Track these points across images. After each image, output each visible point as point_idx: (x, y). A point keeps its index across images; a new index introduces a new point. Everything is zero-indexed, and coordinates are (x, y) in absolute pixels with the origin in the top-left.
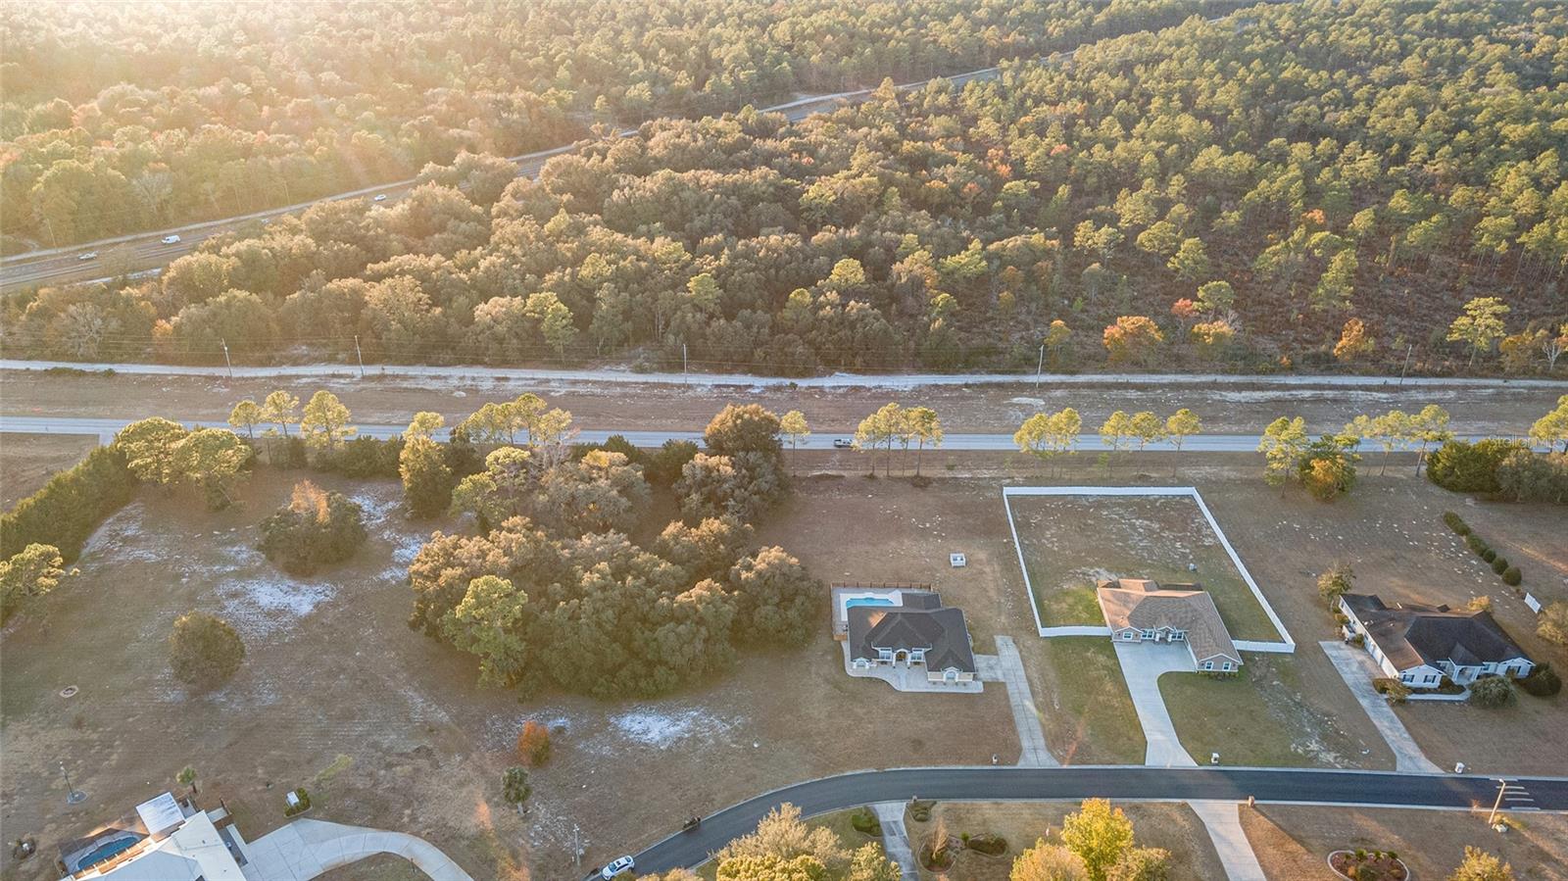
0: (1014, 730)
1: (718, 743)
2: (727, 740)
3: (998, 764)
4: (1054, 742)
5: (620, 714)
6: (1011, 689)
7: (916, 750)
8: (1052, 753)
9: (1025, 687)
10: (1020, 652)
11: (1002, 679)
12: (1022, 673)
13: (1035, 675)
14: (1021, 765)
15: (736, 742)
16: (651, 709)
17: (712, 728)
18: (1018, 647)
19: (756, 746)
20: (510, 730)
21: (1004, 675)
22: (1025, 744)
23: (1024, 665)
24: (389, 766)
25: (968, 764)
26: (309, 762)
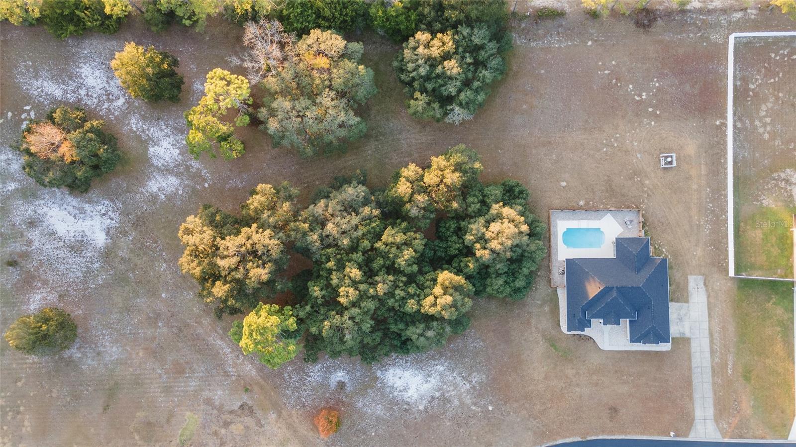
0: (691, 397)
1: (462, 404)
2: (468, 400)
3: (674, 436)
4: (722, 410)
5: (384, 367)
6: (694, 346)
7: (612, 418)
8: (718, 424)
9: (706, 343)
10: (709, 297)
11: (688, 335)
12: (706, 325)
13: (717, 328)
14: (692, 437)
15: (475, 404)
16: (406, 362)
17: (456, 386)
18: (707, 291)
19: (490, 408)
20: (304, 384)
21: (691, 328)
22: (698, 413)
23: (709, 314)
24: (226, 424)
25: (650, 435)
26: (168, 421)
